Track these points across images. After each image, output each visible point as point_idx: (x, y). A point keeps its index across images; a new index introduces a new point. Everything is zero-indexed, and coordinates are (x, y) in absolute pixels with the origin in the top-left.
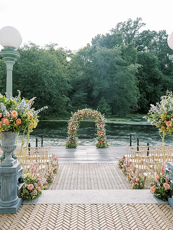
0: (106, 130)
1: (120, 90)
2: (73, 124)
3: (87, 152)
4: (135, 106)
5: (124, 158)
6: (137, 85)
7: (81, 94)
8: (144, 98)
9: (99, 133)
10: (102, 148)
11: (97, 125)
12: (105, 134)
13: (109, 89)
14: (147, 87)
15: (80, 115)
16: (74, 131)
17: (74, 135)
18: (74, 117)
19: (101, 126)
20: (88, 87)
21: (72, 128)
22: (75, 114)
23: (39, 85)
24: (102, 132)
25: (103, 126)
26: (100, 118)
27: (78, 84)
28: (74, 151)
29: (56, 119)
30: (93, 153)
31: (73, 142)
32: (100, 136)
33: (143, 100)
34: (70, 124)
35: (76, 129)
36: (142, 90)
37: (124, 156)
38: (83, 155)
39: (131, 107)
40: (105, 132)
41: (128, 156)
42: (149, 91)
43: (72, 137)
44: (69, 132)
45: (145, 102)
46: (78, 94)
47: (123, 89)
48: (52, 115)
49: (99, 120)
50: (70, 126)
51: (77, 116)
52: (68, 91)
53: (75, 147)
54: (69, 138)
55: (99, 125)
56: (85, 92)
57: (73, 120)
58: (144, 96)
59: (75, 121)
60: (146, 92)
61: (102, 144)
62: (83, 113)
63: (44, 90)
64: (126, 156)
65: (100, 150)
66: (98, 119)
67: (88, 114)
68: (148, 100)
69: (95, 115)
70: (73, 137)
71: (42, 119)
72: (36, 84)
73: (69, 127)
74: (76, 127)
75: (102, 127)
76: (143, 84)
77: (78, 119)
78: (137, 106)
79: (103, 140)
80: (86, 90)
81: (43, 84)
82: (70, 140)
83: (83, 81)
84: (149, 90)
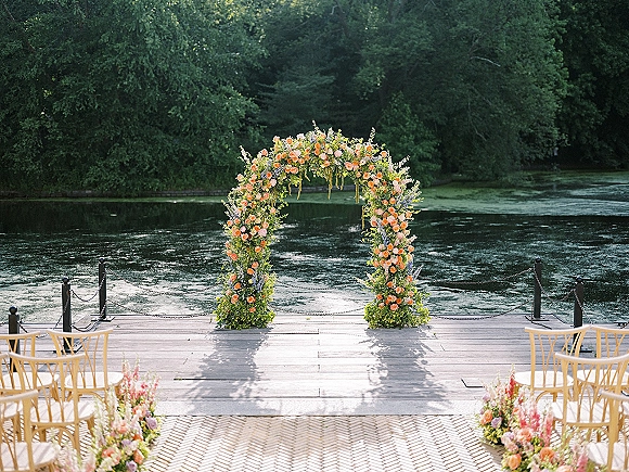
0: (415, 237)
1: (479, 63)
2: (250, 210)
3: (322, 349)
4: (548, 135)
5: (513, 388)
6: (557, 40)
7: (305, 82)
8: (587, 97)
9: (381, 255)
10: (395, 326)
11: (372, 213)
12: (410, 258)
13: (429, 57)
14: (602, 52)
15: (284, 162)
16: (253, 244)
17: (255, 265)
18: (254, 177)
19: (390, 219)
20: (338, 52)
21: (244, 229)
22: (262, 160)
23: (118, 41)
24: (396, 251)
25: (402, 218)
26: (387, 180)
27: (293, 36)
28: (255, 345)
29: (197, 191)
30: (351, 355)
31: (251, 300)
32: (386, 266)
33: (583, 107)
34: (236, 209)
35: (263, 233)
36: (576, 64)
37: (512, 383)
38: (297, 366)
39: (529, 139)
40: (411, 248)
41: (538, 383)
42: (607, 69)
43: (245, 273)
44: (230, 250)
45: (588, 115)
46: (296, 80)
47: (493, 56)
48: (180, 177)
49: (383, 188)
50: (237, 221)
51: (272, 170)
52: (250, 69)
53: (261, 324)
54: (231, 276)
55: (380, 212)
56: (323, 73)
57: (249, 188)
58: (586, 90)
59: (259, 196)
60: (596, 72)
61: (394, 308)
62: (298, 153)
63: (137, 62)
64: (522, 378)
65: (383, 337)
66: (377, 182)
67: (323, 156)
68: (600, 107)
69: (363, 162)
70: (250, 272)
71: (134, 194)
72: (105, 38)
73: (230, 222)
74: (266, 225)
75: (396, 227)
76: (585, 37)
77: (274, 183)
78: (556, 131)
79: (399, 290)
80: (329, 61)
81: (137, 36)
82: (238, 286)
83: (315, 22)
84: (611, 63)
